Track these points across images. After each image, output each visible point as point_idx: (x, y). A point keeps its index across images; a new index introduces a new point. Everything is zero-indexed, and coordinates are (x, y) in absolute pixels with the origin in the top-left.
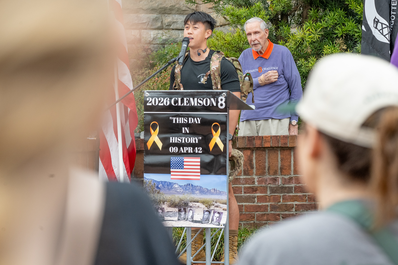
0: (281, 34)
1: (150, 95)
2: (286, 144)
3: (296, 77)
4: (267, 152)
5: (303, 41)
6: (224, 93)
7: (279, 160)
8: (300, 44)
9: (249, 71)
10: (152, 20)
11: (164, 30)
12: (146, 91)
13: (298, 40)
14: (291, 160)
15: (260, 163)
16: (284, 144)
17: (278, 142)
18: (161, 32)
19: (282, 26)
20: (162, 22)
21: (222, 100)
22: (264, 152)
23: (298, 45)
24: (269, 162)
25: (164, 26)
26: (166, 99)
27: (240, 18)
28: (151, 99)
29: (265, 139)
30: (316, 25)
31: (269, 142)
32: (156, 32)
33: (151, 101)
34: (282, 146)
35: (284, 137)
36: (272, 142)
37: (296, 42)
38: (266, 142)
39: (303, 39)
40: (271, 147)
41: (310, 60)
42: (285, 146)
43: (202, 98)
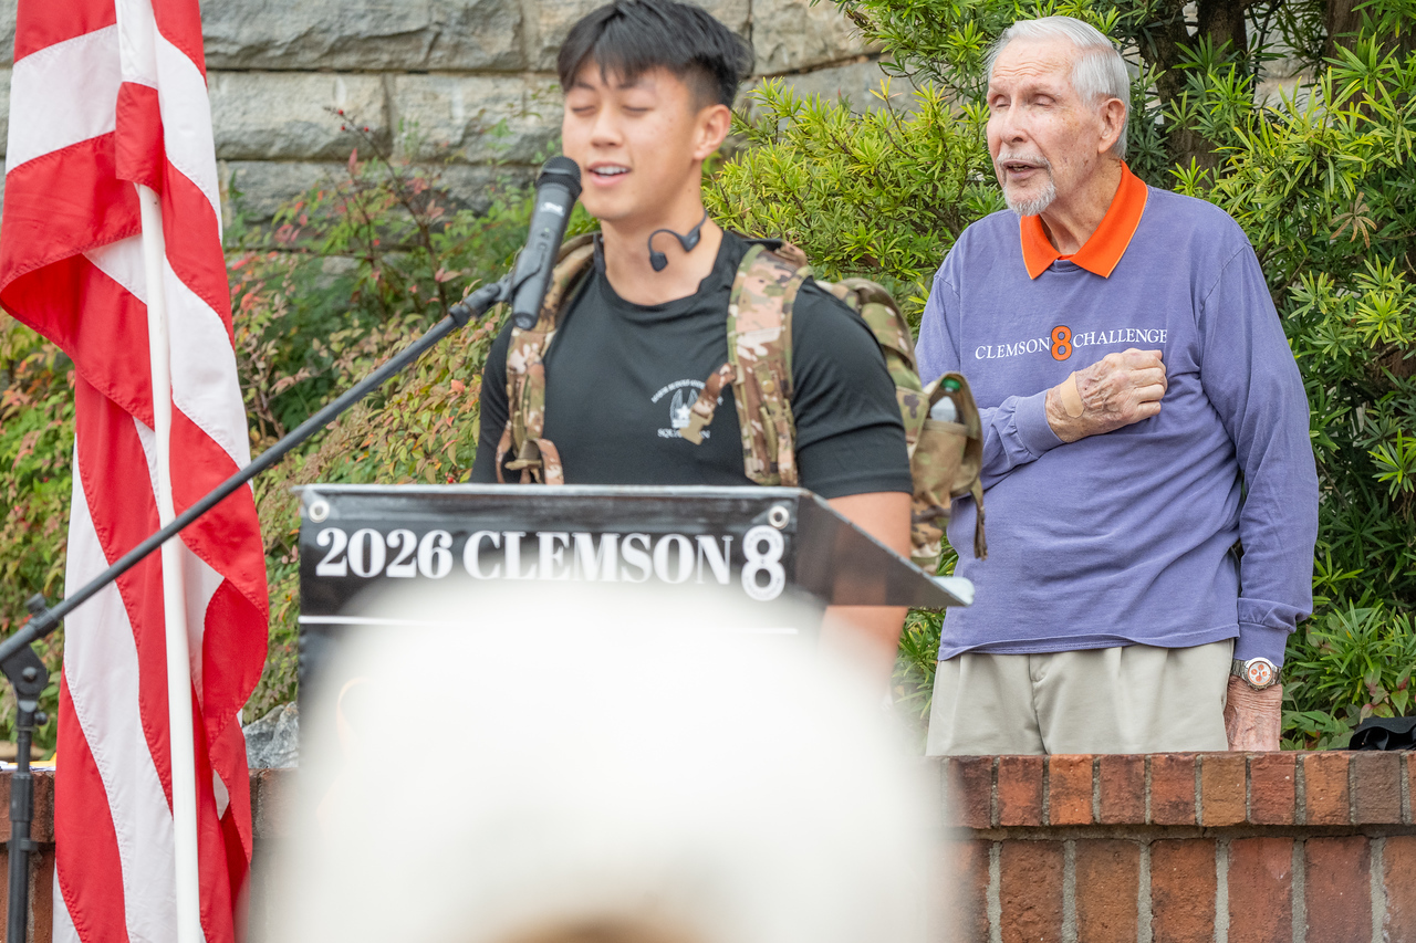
0: (1197, 123)
1: (336, 516)
2: (1183, 806)
3: (1276, 391)
4: (1071, 854)
5: (1323, 166)
6: (778, 509)
7: (1145, 904)
8: (1301, 182)
9: (994, 352)
10: (457, 14)
11: (530, 76)
12: (311, 487)
13: (1292, 159)
14: (1212, 904)
15: (1026, 924)
16: (1175, 806)
17: (1138, 798)
18: (511, 88)
19: (1204, 75)
20: (519, 28)
21: (763, 547)
22: (1051, 859)
23: (1294, 195)
24: (1082, 917)
25: (534, 54)
26: (429, 538)
27: (942, 25)
28: (340, 536)
29: (1062, 779)
30: (1405, 67)
31: (1081, 793)
32: (483, 87)
33: (345, 553)
34: (1159, 821)
35: (1171, 767)
36: (1103, 792)
37: (1281, 175)
38: (1066, 792)
39: (1319, 156)
40: (1095, 826)
41: (1365, 286)
42: (1181, 820)
43: (645, 533)
